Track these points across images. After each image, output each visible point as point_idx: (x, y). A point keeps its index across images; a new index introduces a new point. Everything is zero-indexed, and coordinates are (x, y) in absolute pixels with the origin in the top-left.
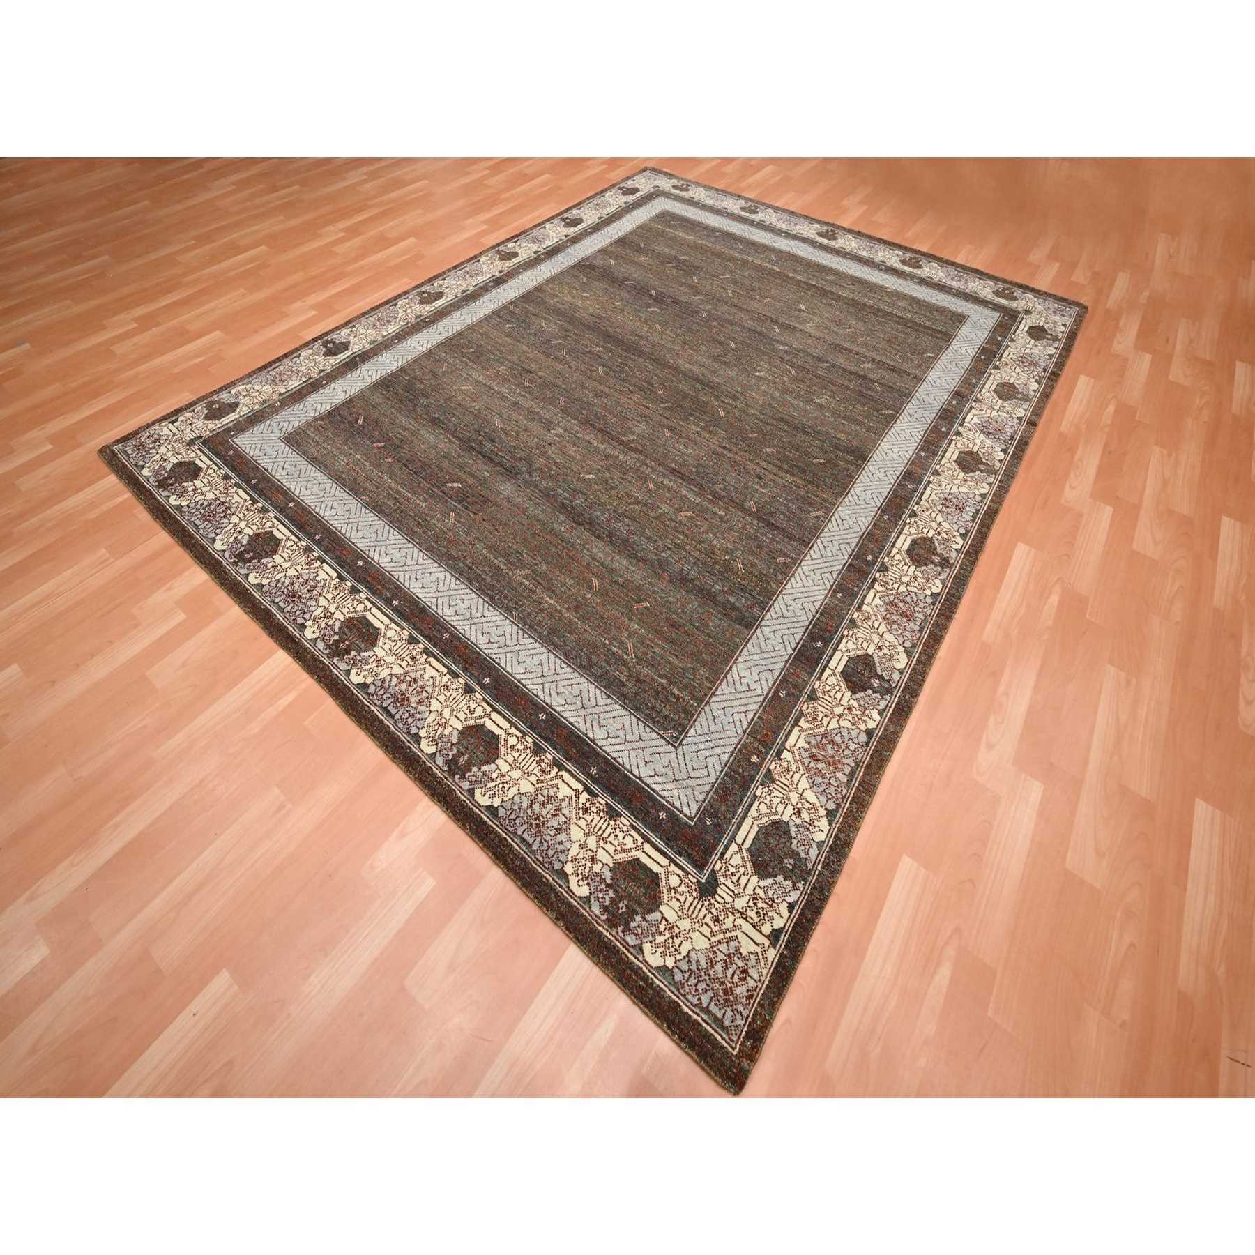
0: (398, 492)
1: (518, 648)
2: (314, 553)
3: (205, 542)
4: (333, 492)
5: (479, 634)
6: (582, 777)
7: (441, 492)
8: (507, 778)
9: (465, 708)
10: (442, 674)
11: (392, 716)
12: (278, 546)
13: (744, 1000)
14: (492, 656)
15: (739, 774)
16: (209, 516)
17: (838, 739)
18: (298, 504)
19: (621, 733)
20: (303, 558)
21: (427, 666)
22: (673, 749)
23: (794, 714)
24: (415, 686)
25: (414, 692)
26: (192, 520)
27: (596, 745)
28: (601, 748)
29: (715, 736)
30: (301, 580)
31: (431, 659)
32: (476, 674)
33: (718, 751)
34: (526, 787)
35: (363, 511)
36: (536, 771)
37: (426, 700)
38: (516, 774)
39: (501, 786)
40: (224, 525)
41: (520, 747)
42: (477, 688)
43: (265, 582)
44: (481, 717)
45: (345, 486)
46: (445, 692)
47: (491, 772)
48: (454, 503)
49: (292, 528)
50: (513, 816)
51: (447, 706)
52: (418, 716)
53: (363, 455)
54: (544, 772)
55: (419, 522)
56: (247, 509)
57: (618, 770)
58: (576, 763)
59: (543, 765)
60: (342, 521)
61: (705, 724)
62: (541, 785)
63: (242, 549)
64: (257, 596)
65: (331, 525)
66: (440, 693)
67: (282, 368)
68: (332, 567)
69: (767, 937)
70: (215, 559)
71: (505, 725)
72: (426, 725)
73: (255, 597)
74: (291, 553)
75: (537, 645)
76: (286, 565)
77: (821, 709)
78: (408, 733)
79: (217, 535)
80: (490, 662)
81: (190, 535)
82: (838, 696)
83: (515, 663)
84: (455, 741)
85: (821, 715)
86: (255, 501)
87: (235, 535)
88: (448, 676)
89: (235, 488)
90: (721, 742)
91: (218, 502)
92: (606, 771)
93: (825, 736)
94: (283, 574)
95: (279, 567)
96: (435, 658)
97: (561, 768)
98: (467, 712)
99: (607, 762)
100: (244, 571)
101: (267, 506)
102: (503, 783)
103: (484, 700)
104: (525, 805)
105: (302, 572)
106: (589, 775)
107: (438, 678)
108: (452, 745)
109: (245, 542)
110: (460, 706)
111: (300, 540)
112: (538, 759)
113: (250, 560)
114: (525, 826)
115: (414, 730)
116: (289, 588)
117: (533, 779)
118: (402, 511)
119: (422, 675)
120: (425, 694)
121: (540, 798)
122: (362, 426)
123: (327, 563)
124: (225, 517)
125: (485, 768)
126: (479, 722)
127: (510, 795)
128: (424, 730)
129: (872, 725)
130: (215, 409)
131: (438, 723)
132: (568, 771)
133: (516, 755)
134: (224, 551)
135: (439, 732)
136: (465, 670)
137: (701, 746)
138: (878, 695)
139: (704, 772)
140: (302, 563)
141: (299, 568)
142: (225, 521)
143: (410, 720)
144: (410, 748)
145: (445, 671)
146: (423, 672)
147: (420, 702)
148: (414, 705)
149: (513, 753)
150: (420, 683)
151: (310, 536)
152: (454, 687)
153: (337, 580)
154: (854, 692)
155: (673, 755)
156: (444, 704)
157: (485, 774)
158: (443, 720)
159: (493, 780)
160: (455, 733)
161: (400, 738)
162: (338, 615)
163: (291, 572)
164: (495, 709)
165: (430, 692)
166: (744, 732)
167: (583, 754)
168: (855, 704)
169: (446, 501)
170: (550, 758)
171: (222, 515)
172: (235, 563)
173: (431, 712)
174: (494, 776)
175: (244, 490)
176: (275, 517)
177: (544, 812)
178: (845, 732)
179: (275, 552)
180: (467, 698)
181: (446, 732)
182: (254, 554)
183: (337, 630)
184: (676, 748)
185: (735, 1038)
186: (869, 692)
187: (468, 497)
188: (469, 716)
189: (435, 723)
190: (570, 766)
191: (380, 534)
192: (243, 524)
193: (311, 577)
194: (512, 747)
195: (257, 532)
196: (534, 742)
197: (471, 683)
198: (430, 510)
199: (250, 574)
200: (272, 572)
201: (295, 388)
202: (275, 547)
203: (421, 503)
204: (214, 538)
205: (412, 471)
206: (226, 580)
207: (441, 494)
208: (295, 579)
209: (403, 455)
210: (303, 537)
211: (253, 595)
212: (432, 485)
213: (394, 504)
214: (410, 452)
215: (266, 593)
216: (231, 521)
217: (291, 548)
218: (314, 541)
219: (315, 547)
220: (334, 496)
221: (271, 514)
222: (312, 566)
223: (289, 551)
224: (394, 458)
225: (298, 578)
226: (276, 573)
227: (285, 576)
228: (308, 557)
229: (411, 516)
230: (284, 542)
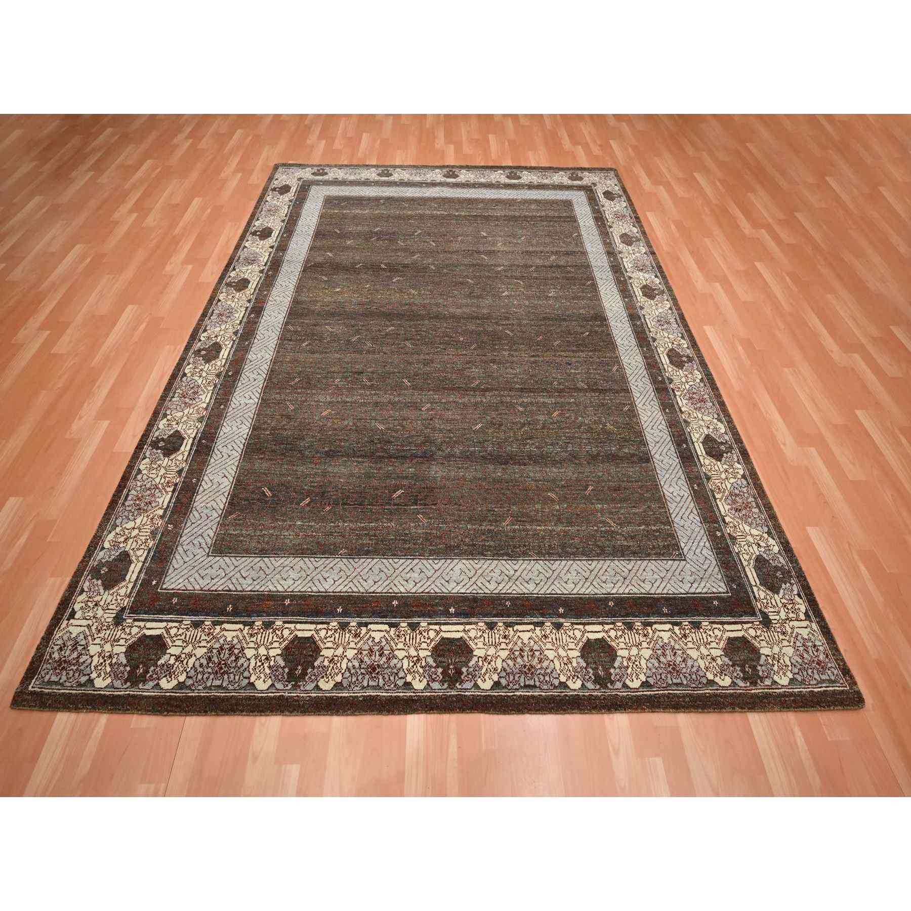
0: (363, 529)
1: (555, 574)
2: (352, 624)
3: (248, 693)
4: (311, 566)
5: (526, 585)
6: (664, 619)
7: (395, 505)
8: (633, 658)
9: (569, 640)
10: (533, 631)
11: (534, 687)
12: (315, 643)
13: (827, 660)
14: (548, 592)
15: (720, 548)
16: (221, 668)
17: (737, 492)
18: (293, 597)
19: (656, 576)
20: (347, 635)
21: (519, 634)
22: (685, 562)
23: (710, 494)
24: (526, 653)
25: (530, 658)
26: (209, 684)
27: (651, 594)
28: (655, 594)
29: (694, 536)
30: (364, 653)
31: (516, 627)
32: (551, 612)
33: (702, 544)
34: (647, 653)
35: (353, 563)
36: (642, 639)
37: (542, 657)
38: (634, 651)
39: (634, 666)
40: (245, 665)
41: (620, 633)
42: (562, 620)
43: (339, 678)
44: (583, 636)
45: (315, 554)
46: (547, 640)
47: (622, 663)
48: (412, 507)
49: (310, 619)
50: (659, 677)
51: (557, 648)
52: (549, 671)
53: (301, 519)
54: (645, 635)
55: (403, 540)
56: (251, 635)
57: (674, 598)
58: (653, 614)
59: (640, 632)
60: (345, 583)
61: (682, 534)
62: (652, 645)
63: (287, 670)
64: (344, 695)
65: (340, 592)
66: (545, 644)
67: (133, 492)
68: (377, 623)
69: (806, 620)
70: (274, 698)
71: (599, 628)
72: (559, 672)
73: (344, 697)
74: (332, 639)
75: (564, 563)
76: (340, 651)
77: (717, 481)
78: (556, 687)
79: (249, 678)
80: (550, 597)
81: (223, 699)
82: (717, 468)
83: (564, 585)
84: (585, 665)
85: (719, 484)
86: (251, 624)
87: (266, 665)
88: (538, 629)
89: (218, 627)
90: (698, 538)
91: (215, 651)
92: (671, 605)
93: (731, 494)
94: (345, 661)
95: (336, 658)
96: (517, 624)
97: (650, 624)
98: (572, 640)
99: (667, 599)
100: (311, 686)
101: (266, 619)
102: (634, 663)
103: (573, 624)
104: (657, 665)
105: (359, 646)
106: (666, 615)
107: (534, 635)
108: (586, 668)
109: (282, 664)
110: (564, 641)
111: (328, 623)
112: (635, 631)
113: (304, 673)
114: (669, 676)
115: (556, 682)
116: (362, 666)
117: (645, 645)
118: (382, 541)
119: (522, 643)
120: (537, 653)
121: (659, 652)
122: (274, 495)
123: (371, 623)
124: (237, 658)
125: (616, 664)
126: (585, 639)
127: (644, 666)
128: (562, 676)
129: (741, 472)
130: (106, 573)
131: (565, 664)
132: (655, 623)
133: (623, 640)
134: (273, 685)
135: (571, 669)
136: (543, 615)
137: (694, 548)
138: (729, 454)
139: (708, 562)
140: (351, 639)
141: (352, 645)
142: (242, 661)
143: (547, 678)
144: (566, 695)
145: (532, 627)
146: (520, 641)
147: (540, 661)
148: (539, 666)
149: (620, 640)
150: (527, 649)
151: (333, 614)
152: (548, 632)
153: (393, 629)
154: (720, 461)
155: (688, 566)
156: (554, 648)
157: (620, 668)
158: (565, 659)
159: (628, 667)
160: (580, 660)
161: (554, 696)
162: (423, 654)
163: (350, 654)
164: (584, 624)
165: (539, 648)
166: (701, 523)
167: (650, 606)
168: (725, 466)
169: (405, 510)
170: (640, 624)
171: (233, 658)
172: (295, 687)
173: (552, 661)
174: (625, 664)
175: (228, 622)
176: (285, 622)
177: (669, 658)
178: (735, 485)
179: (317, 650)
180: (562, 631)
181: (575, 664)
182: (302, 665)
183: (434, 665)
184: (685, 560)
185: (842, 681)
186: (725, 455)
187: (417, 496)
188: (575, 642)
189: (563, 665)
190: (652, 619)
191: (386, 570)
192: (262, 651)
193: (371, 644)
194: (616, 637)
195: (283, 646)
196: (623, 623)
197: (554, 620)
198: (401, 525)
199: (319, 684)
200: (335, 667)
201: (169, 502)
202: (313, 646)
203: (389, 524)
204: (249, 683)
205: (355, 504)
206: (303, 706)
207: (396, 507)
208: (360, 656)
209: (334, 497)
210: (328, 620)
211: (341, 697)
212: (382, 505)
213: (370, 540)
214: (337, 491)
215: (350, 686)
216: (248, 657)
217: (328, 635)
218: (340, 615)
219: (346, 620)
220: (316, 568)
221: (279, 623)
222: (361, 636)
223: (329, 639)
224: (329, 504)
225: (361, 653)
226: (339, 665)
227: (349, 660)
228: (350, 631)
229: (392, 539)
230: (316, 636)
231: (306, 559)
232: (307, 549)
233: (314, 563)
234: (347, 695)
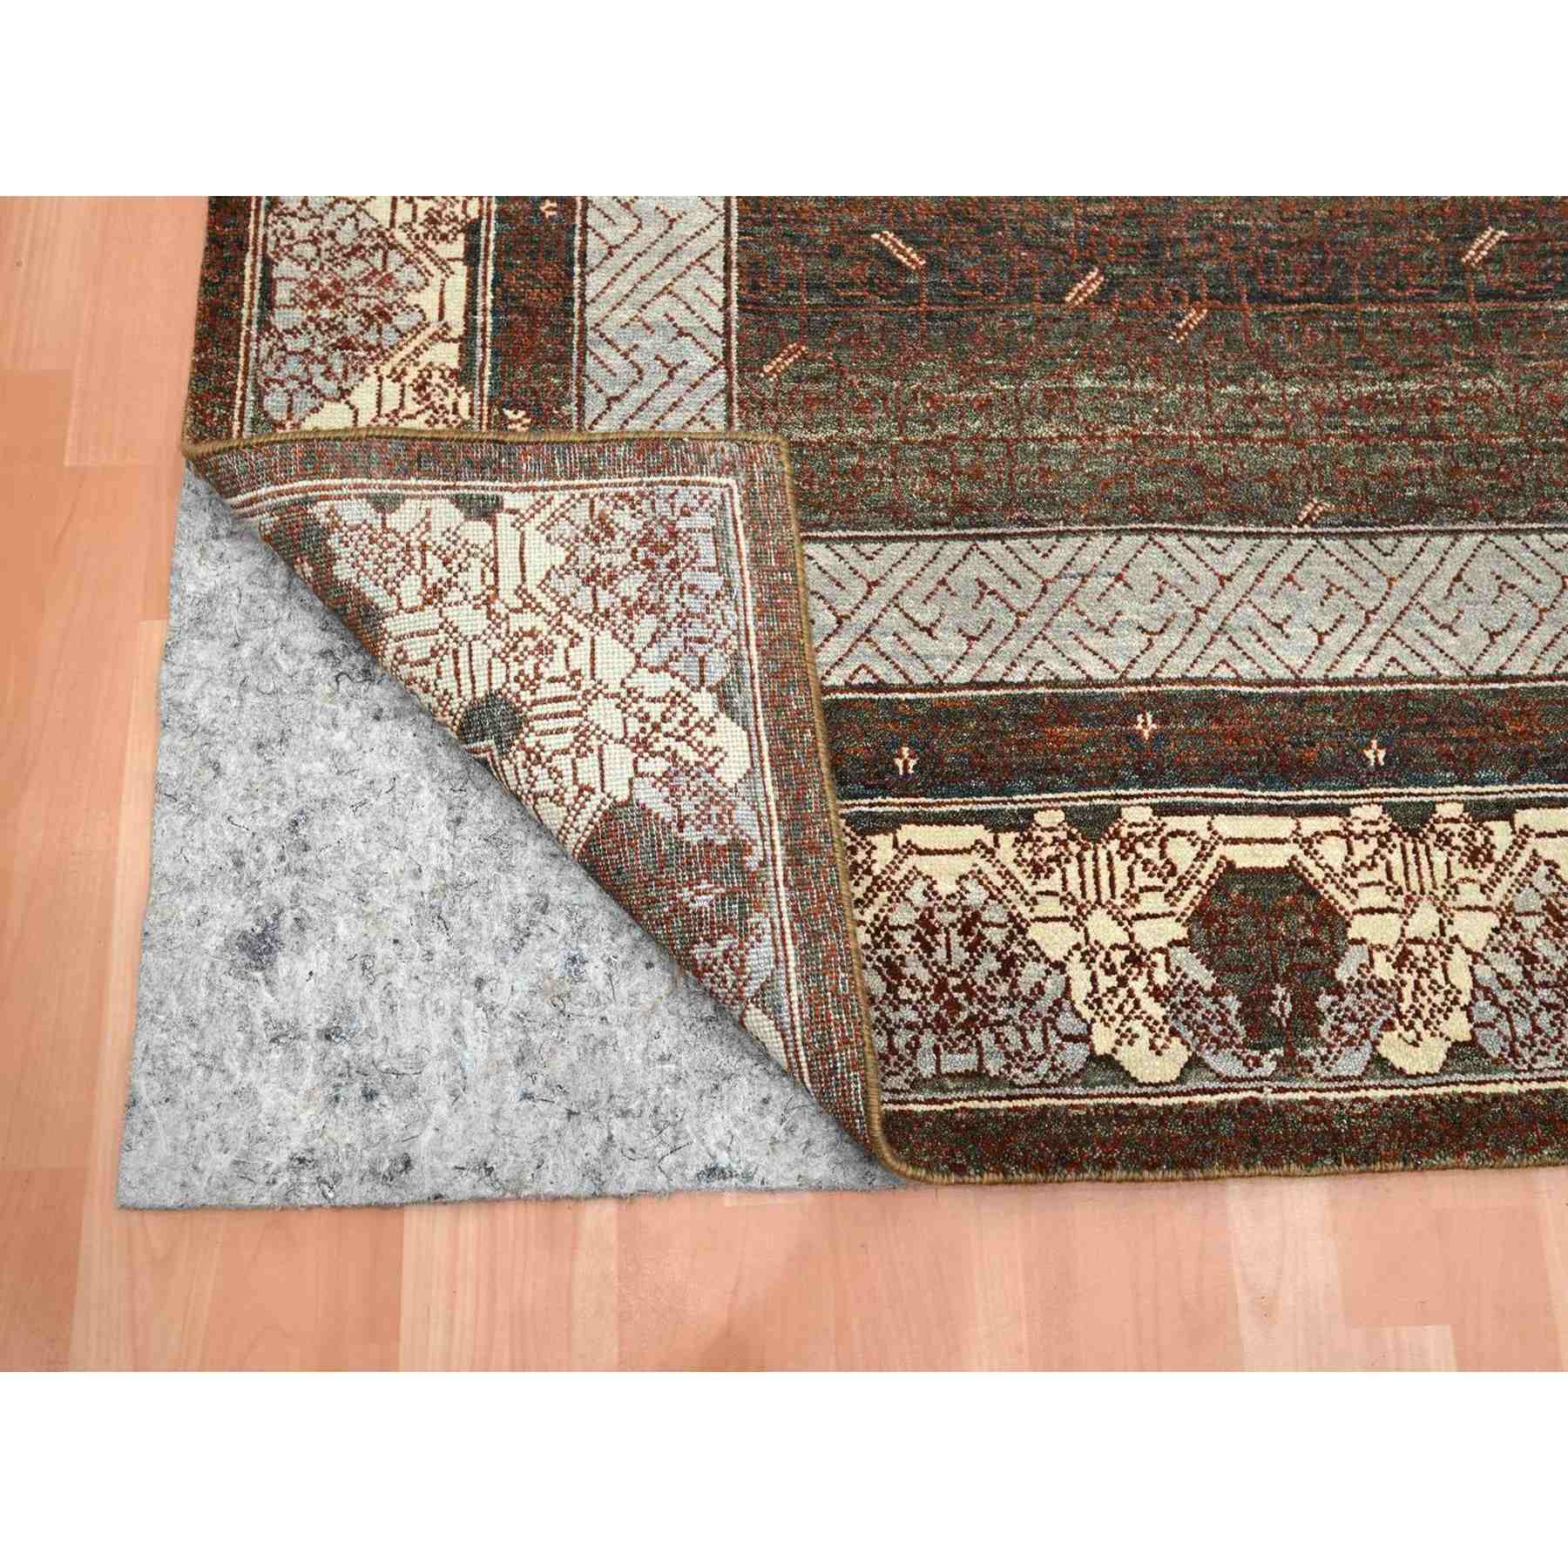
0: (1369, 404)
2: (1445, 810)
3: (1104, 1095)
7: (1483, 296)
12: (1311, 890)
16: (954, 1006)
18: (1165, 705)
20: (1439, 857)
26: (927, 1070)
30: (1531, 924)
35: (1374, 556)
40: (1053, 986)
43: (1458, 1027)
49: (1260, 796)
53: (1091, 361)
56: (1037, 870)
60: (1369, 641)
63: (1232, 1003)
64: (1503, 1088)
65: (1356, 680)
67: (284, 267)
70: (1223, 1110)
73: (1509, 1097)
74: (1379, 874)
76: (1425, 921)
79: (1085, 1038)
81: (1012, 1123)
86: (1022, 823)
87: (1139, 985)
89: (882, 842)
91: (903, 938)
94: (1459, 960)
95: (1419, 951)
100: (1352, 1063)
101: (1079, 799)
105: (1498, 895)
109: (1207, 979)
111: (1343, 811)
113: (1307, 1018)
116: (1538, 977)
122: (933, 264)
123: (1525, 804)
124: (1008, 965)
134: (1194, 1063)
140: (1459, 872)
141: (1470, 894)
142: (1031, 973)
151: (1352, 773)
163: (1475, 929)
171: (991, 963)
172: (1292, 1065)
175: (918, 820)
176: (1161, 810)
179: (1331, 921)
182: (1286, 980)
191: (1524, 582)
192: (1104, 929)
193: (1547, 888)
195: (1184, 904)
198: (1537, 385)
199: (1383, 1050)
200: (1425, 983)
201: (470, 308)
202: (1309, 904)
203: (1482, 383)
204: (1092, 1056)
205: (1308, 299)
206: (1352, 1139)
207: (1490, 305)
208: (1514, 938)
209: (1207, 266)
210: (1337, 796)
211: (1496, 1097)
212: (1428, 298)
213: (1418, 453)
214: (1210, 238)
215: (1514, 1054)
216: (1056, 955)
217: (1356, 860)
218: (1380, 774)
219: (1416, 793)
220: (1224, 580)
221: (1136, 814)
222: (1498, 856)
223: (1364, 876)
224: (1194, 298)
225: (1516, 926)
226: (1437, 974)
227: (1476, 956)
228: (1444, 840)
229: (1515, 449)
230: (1309, 863)
231: (1170, 541)
232: (1161, 497)
233: (1209, 557)
234: (1516, 1088)
